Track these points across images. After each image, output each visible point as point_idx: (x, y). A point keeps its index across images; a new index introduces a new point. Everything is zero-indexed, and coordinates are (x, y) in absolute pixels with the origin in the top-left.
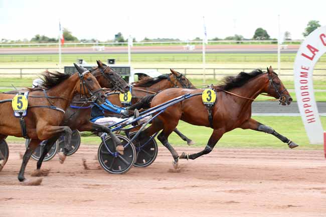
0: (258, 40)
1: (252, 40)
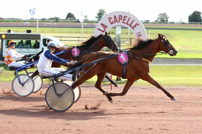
1: (65, 20)
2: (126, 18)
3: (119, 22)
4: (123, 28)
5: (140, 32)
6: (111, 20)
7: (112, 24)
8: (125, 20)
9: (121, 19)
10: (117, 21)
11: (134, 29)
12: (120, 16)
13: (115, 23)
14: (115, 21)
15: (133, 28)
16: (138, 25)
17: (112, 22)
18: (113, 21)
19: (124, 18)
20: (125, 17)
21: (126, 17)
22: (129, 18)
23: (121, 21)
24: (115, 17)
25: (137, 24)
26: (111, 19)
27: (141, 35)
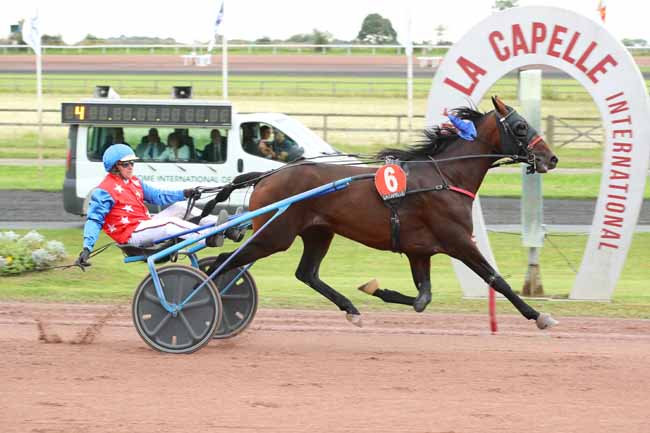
0: (369, 42)
1: (354, 42)
2: (560, 35)
3: (534, 51)
4: (549, 73)
5: (621, 94)
6: (501, 45)
7: (503, 58)
8: (560, 42)
9: (542, 39)
10: (523, 46)
11: (595, 81)
12: (536, 25)
13: (516, 54)
14: (516, 48)
15: (591, 75)
16: (614, 63)
17: (503, 53)
18: (506, 49)
19: (555, 34)
20: (559, 29)
21: (564, 30)
22: (577, 35)
23: (543, 47)
24: (517, 30)
25: (609, 59)
26: (501, 38)
27: (624, 103)
